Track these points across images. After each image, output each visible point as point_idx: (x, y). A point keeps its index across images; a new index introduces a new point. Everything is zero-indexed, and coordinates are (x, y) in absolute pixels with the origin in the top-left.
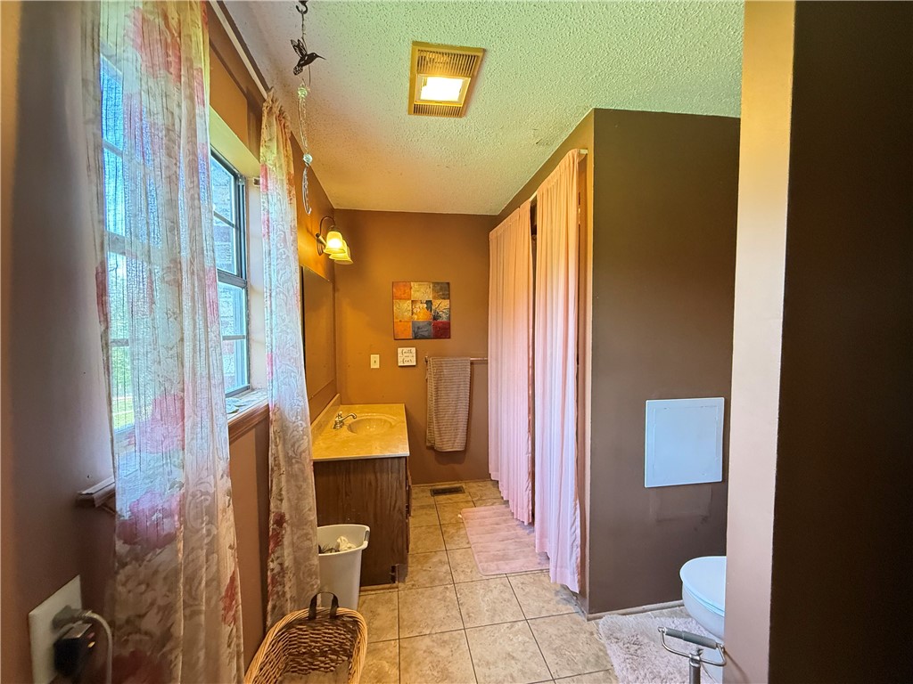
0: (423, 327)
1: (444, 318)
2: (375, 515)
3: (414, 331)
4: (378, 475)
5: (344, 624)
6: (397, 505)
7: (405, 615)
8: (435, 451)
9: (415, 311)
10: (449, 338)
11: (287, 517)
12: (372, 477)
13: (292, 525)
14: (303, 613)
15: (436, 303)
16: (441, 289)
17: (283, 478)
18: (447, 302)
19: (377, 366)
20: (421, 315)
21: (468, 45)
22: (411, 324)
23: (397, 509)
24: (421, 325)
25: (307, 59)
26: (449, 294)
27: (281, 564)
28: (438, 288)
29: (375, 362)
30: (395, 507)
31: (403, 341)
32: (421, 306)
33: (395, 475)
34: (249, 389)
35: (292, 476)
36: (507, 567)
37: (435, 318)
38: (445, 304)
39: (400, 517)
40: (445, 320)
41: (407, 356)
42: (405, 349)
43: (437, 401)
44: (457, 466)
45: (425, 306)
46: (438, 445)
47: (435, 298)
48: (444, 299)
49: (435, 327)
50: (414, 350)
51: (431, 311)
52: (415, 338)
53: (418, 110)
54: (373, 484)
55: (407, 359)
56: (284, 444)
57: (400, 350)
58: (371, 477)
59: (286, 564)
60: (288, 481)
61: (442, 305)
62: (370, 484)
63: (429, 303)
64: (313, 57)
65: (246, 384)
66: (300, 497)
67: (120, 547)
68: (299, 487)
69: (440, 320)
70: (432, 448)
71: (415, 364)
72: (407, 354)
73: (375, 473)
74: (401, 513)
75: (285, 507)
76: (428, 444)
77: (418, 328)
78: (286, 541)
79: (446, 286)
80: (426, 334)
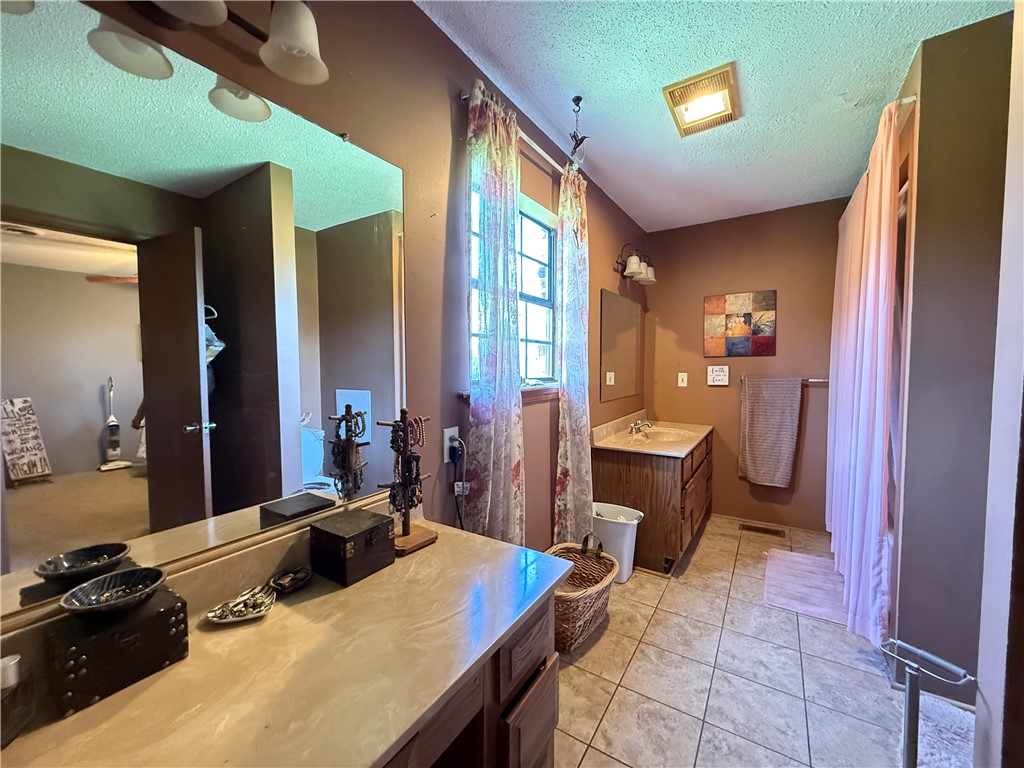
0: (740, 343)
1: (767, 332)
2: (651, 506)
3: (727, 348)
4: (655, 471)
5: (605, 564)
6: (671, 504)
7: (668, 596)
8: (749, 482)
9: (729, 326)
10: (774, 354)
11: (570, 473)
12: (650, 473)
13: (574, 480)
14: (579, 546)
15: (756, 316)
16: (764, 299)
17: (569, 443)
18: (773, 313)
19: (685, 384)
20: (738, 329)
21: (714, 67)
22: (724, 340)
23: (671, 507)
24: (736, 341)
25: (579, 142)
26: (776, 304)
27: (565, 505)
28: (762, 297)
29: (683, 379)
30: (669, 503)
31: (714, 359)
32: (737, 319)
33: (670, 474)
34: (552, 380)
35: (575, 444)
36: (800, 608)
37: (755, 333)
38: (769, 315)
39: (674, 514)
40: (767, 334)
41: (718, 375)
42: (716, 368)
43: (752, 425)
44: (778, 507)
45: (743, 319)
46: (751, 475)
47: (755, 310)
48: (767, 310)
49: (755, 343)
50: (726, 368)
51: (750, 325)
52: (729, 355)
53: (687, 132)
54: (650, 477)
55: (718, 378)
56: (570, 421)
57: (710, 368)
58: (648, 471)
59: (568, 506)
60: (572, 447)
61: (765, 318)
62: (647, 476)
63: (748, 317)
64: (583, 139)
65: (551, 376)
66: (580, 461)
67: (471, 419)
68: (580, 453)
69: (761, 335)
70: (744, 478)
71: (727, 383)
72: (718, 373)
73: (652, 467)
74: (675, 511)
75: (569, 465)
76: (740, 474)
77: (733, 344)
78: (569, 489)
79: (771, 294)
80: (742, 351)
